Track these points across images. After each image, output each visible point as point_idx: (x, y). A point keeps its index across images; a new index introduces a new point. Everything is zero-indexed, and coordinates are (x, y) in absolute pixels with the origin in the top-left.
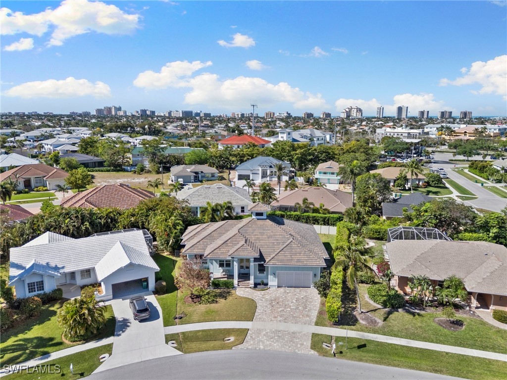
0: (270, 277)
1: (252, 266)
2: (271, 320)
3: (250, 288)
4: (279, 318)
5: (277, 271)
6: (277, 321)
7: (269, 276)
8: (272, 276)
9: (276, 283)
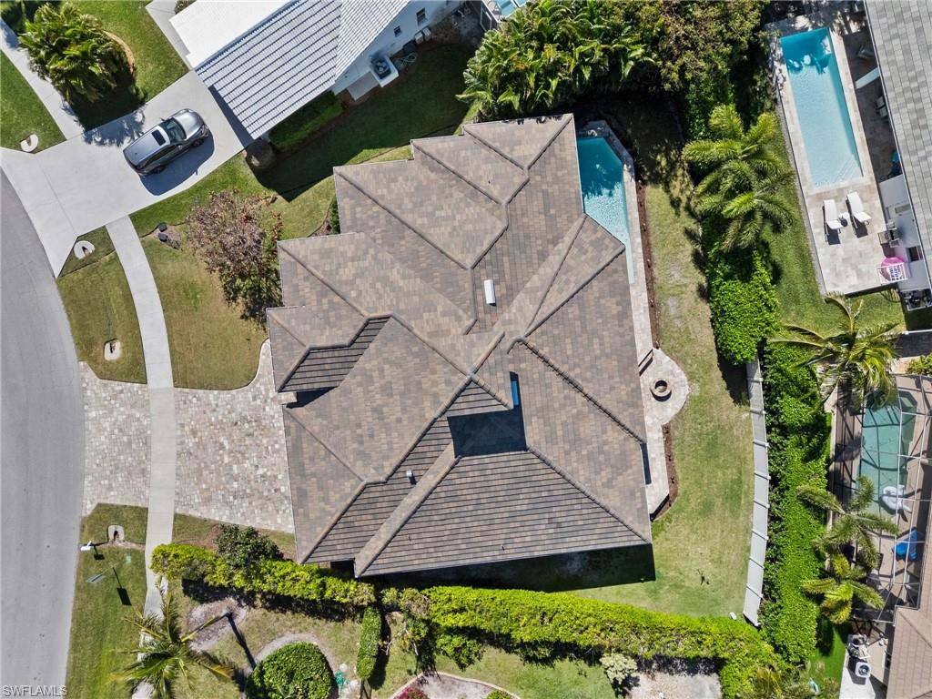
2: (182, 425)
4: (190, 442)
6: (183, 436)
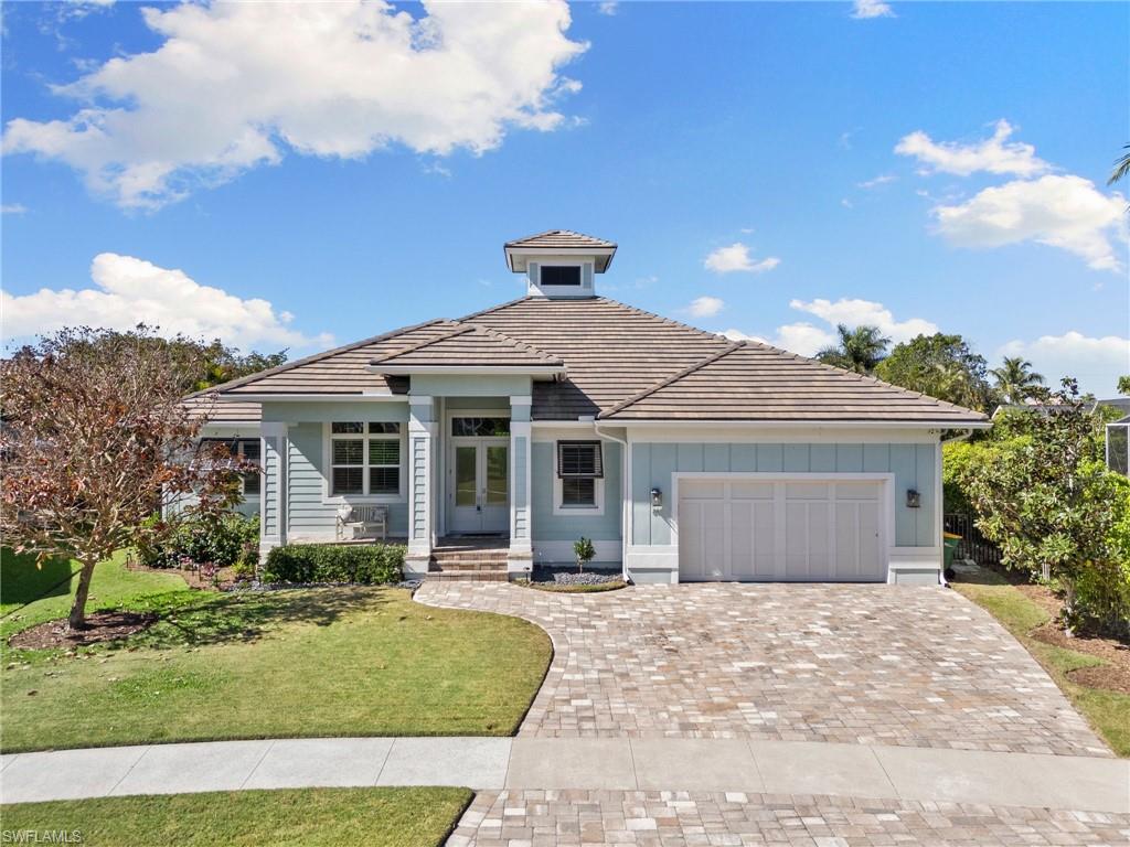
0: (634, 513)
1: (522, 440)
3: (511, 578)
4: (753, 716)
5: (675, 476)
6: (736, 728)
7: (627, 506)
8: (644, 509)
9: (668, 555)
